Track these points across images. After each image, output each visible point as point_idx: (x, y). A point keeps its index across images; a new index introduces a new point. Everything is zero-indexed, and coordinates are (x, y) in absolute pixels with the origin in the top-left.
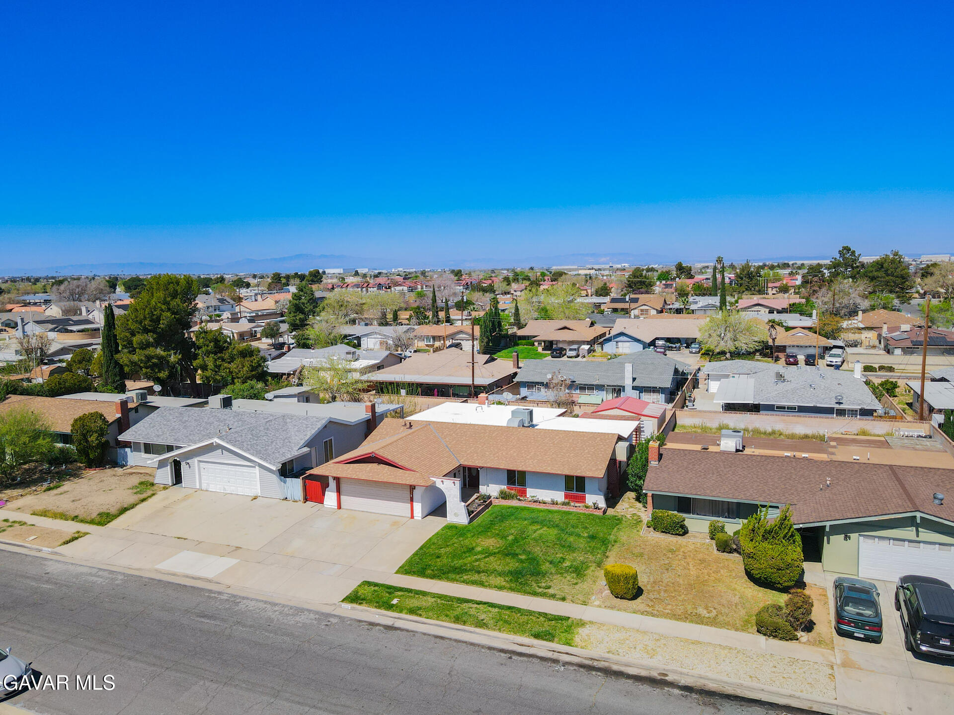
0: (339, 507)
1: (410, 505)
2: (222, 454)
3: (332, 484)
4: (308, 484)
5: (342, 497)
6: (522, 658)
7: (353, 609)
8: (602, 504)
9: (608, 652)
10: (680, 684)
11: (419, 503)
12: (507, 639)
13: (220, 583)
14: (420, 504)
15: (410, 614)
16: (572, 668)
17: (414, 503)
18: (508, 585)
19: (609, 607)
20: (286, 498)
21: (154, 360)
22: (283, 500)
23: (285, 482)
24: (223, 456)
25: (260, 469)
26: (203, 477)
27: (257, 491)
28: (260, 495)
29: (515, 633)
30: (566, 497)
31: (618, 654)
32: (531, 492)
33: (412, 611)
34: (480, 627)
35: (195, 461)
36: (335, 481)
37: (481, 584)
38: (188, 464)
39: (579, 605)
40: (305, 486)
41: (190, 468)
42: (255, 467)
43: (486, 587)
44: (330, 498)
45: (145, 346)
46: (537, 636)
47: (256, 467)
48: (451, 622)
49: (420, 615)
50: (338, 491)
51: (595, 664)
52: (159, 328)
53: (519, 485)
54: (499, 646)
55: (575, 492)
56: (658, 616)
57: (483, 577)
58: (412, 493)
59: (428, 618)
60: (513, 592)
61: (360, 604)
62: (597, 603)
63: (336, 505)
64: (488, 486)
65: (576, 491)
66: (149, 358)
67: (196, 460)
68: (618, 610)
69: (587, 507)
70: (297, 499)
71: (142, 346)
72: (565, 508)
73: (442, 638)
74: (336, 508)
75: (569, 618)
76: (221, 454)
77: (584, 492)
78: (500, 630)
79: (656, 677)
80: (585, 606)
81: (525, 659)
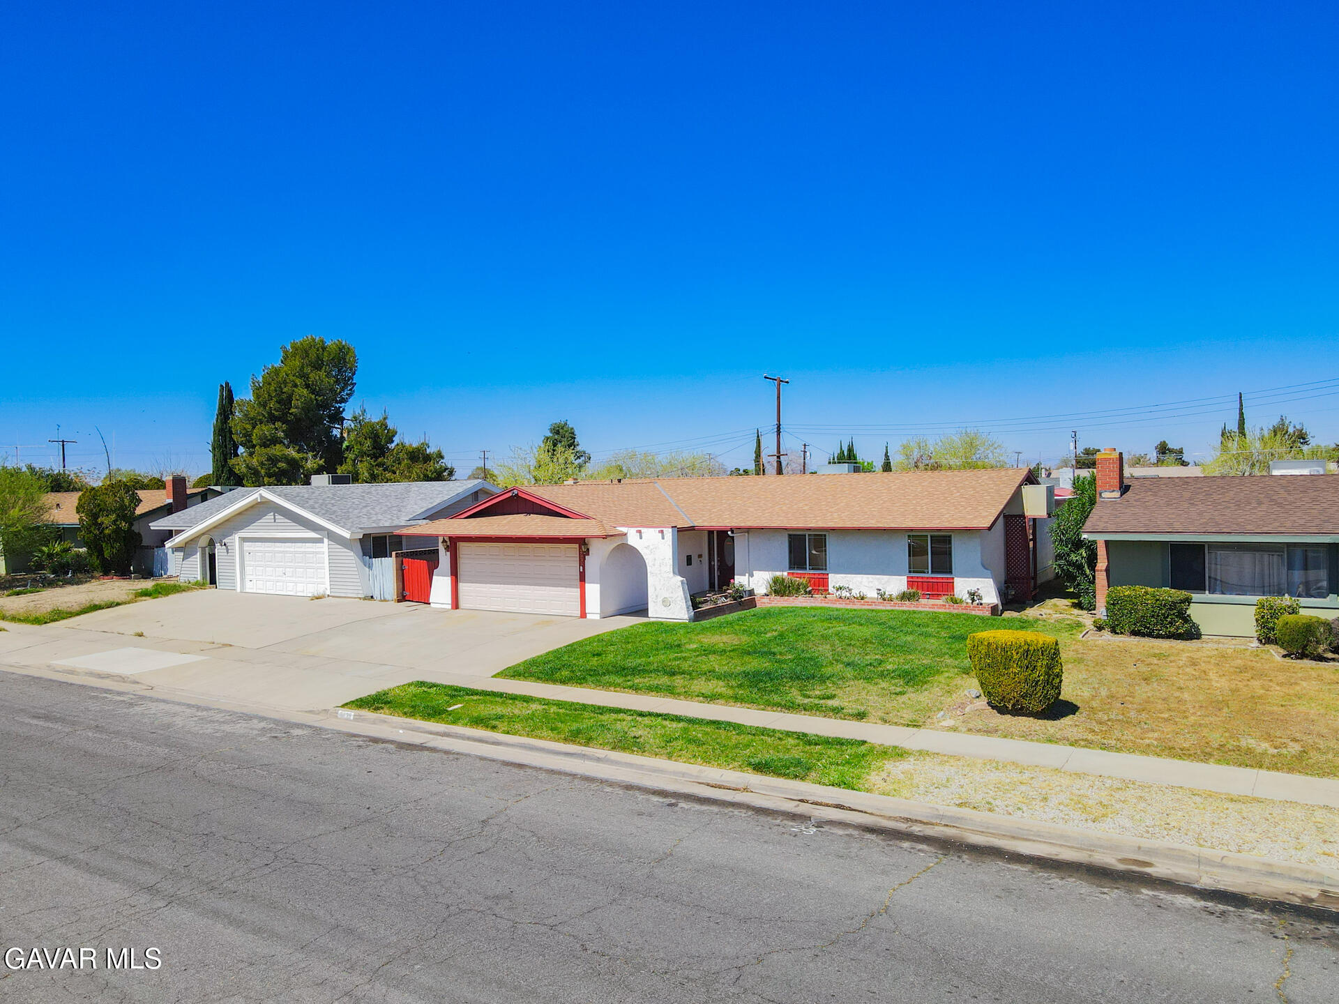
0: (456, 604)
1: (579, 590)
2: (275, 521)
3: (444, 558)
4: (407, 567)
5: (462, 586)
6: (704, 808)
7: (358, 719)
8: (991, 596)
9: (960, 805)
10: (1196, 886)
11: (597, 583)
12: (684, 775)
13: (138, 683)
14: (599, 585)
15: (471, 726)
16: (841, 832)
17: (586, 584)
18: (730, 692)
19: (979, 731)
20: (372, 597)
21: (282, 465)
22: (365, 599)
23: (370, 567)
24: (275, 524)
25: (331, 543)
26: (248, 569)
27: (324, 587)
28: (328, 592)
29: (707, 761)
30: (910, 583)
31: (990, 810)
32: (835, 580)
33: (478, 722)
34: (624, 749)
35: (235, 539)
36: (448, 553)
37: (671, 691)
38: (225, 545)
39: (901, 728)
40: (403, 570)
41: (228, 553)
42: (320, 541)
43: (679, 694)
44: (441, 586)
45: (269, 442)
46: (761, 768)
47: (325, 539)
48: (558, 741)
49: (494, 728)
50: (455, 573)
51: (916, 829)
52: (291, 414)
53: (813, 569)
54: (656, 785)
55: (930, 575)
56: (1119, 750)
57: (678, 681)
58: (582, 563)
59: (508, 733)
60: (739, 704)
61: (377, 709)
62: (949, 722)
63: (450, 603)
64: (752, 575)
65: (932, 572)
66: (273, 460)
67: (236, 537)
68: (1005, 737)
69: (955, 601)
70: (388, 597)
71: (265, 442)
72: (907, 606)
73: (521, 766)
74: (450, 607)
75: (866, 742)
76: (273, 521)
77: (951, 572)
78: (670, 756)
79: (1113, 865)
80: (915, 729)
81: (715, 809)
